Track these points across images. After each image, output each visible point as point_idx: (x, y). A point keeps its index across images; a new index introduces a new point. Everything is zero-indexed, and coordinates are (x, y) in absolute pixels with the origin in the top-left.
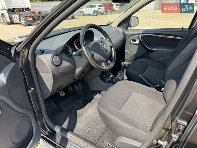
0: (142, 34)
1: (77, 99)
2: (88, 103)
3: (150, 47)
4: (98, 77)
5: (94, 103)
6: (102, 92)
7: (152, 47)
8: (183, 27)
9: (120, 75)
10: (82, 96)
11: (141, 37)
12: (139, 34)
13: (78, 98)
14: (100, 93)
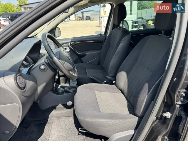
0: (71, 42)
1: (27, 128)
2: (45, 125)
3: (80, 52)
4: (50, 91)
5: (52, 122)
6: (58, 106)
7: (82, 52)
8: (101, 34)
9: (73, 83)
10: (32, 121)
11: (71, 45)
12: (68, 43)
13: (27, 126)
14: (55, 108)
